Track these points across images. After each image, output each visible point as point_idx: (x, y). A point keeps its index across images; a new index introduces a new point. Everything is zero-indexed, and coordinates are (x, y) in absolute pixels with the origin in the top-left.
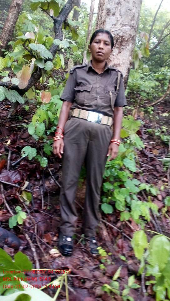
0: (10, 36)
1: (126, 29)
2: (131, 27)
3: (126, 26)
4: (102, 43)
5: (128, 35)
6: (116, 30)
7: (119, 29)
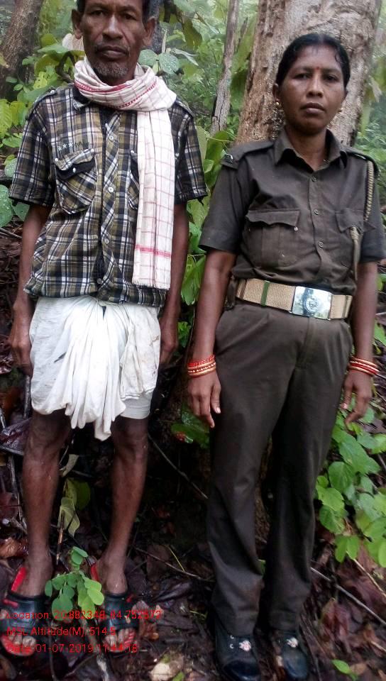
0: (25, 42)
1: (349, 21)
2: (361, 14)
3: (348, 12)
4: (317, 76)
5: (354, 37)
6: (321, 22)
7: (330, 22)
